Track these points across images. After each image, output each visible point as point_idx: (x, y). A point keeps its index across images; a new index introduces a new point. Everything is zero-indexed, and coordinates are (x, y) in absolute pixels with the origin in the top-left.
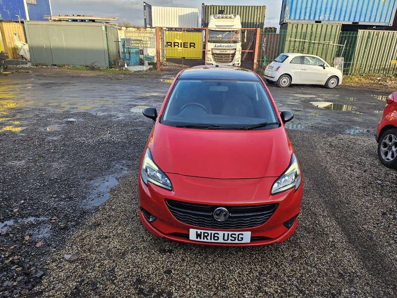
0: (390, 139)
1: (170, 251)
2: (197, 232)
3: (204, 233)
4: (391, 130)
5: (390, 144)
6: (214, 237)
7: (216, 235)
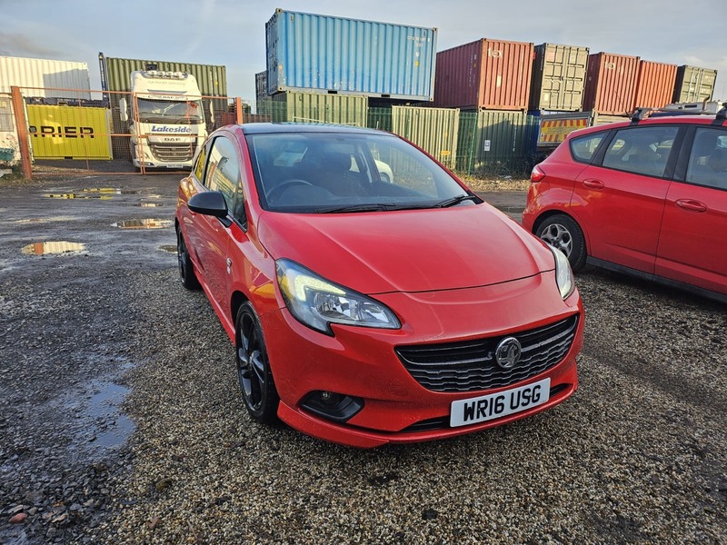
0: (554, 232)
1: (395, 477)
2: (466, 405)
3: (480, 402)
4: (552, 218)
5: (555, 238)
6: (497, 405)
7: (500, 401)
